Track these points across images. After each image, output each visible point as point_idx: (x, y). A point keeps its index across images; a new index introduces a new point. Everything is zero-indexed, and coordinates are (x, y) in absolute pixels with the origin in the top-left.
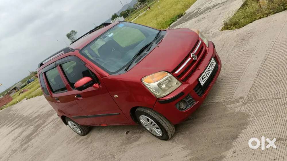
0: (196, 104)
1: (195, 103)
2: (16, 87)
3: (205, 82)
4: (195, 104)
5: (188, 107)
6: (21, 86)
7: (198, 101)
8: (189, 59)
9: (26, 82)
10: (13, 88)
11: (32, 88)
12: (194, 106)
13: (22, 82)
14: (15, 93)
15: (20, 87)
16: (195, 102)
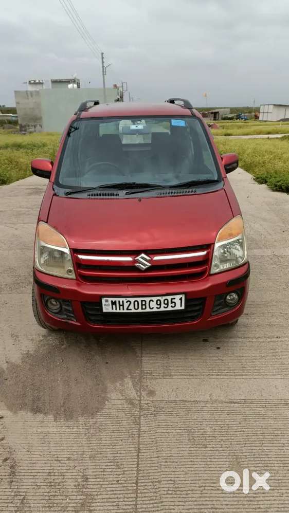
0: (72, 324)
1: (72, 320)
2: (218, 112)
3: (114, 313)
4: (70, 322)
5: (59, 316)
6: (226, 116)
7: (79, 324)
8: (129, 259)
9: (236, 114)
10: (214, 111)
11: (226, 129)
12: (66, 322)
13: (233, 110)
14: (211, 119)
15: (224, 116)
16: (75, 321)
